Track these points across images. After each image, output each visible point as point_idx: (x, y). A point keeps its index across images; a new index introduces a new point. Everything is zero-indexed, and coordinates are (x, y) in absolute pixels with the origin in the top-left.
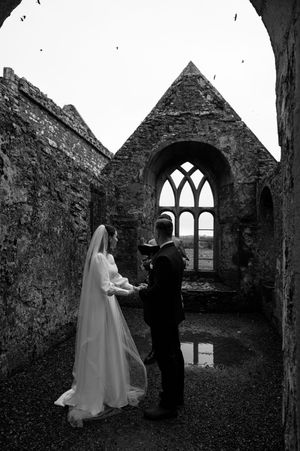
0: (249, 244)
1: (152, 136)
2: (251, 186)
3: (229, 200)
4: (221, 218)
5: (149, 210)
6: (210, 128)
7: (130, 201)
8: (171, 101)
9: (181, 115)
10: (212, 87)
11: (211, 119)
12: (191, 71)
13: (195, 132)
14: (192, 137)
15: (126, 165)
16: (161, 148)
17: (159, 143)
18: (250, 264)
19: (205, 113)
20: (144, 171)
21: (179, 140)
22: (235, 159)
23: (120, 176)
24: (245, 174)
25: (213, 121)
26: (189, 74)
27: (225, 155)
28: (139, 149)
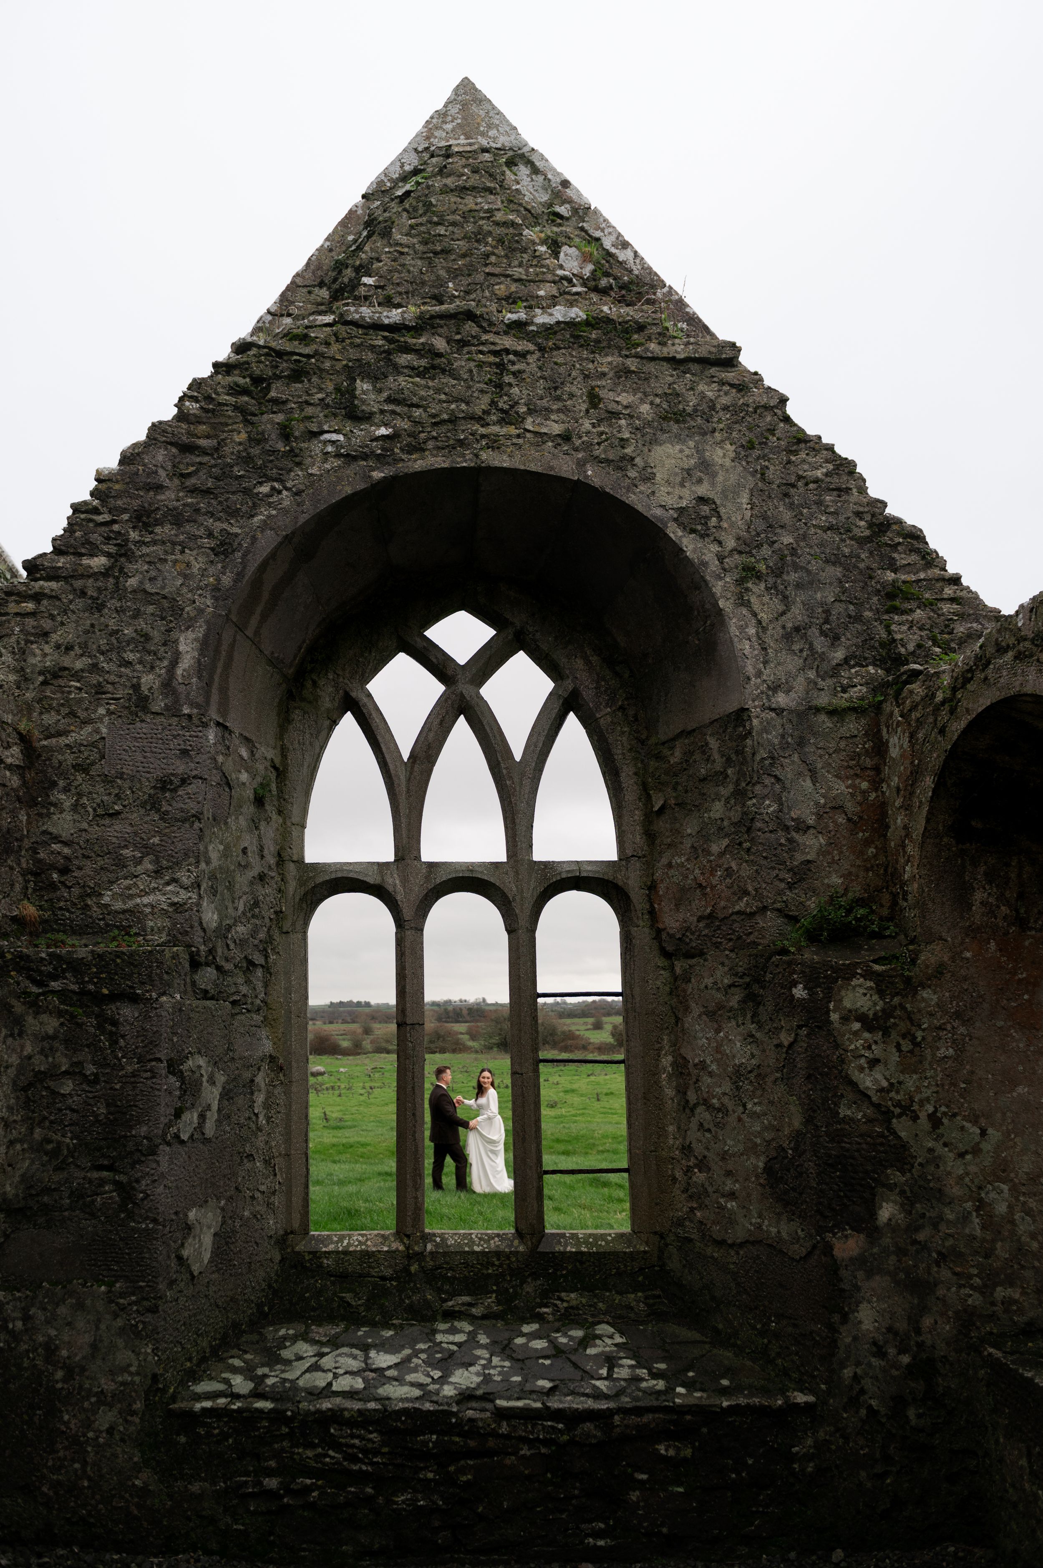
0: (869, 1081)
1: (257, 440)
2: (853, 726)
3: (717, 809)
4: (671, 921)
5: (242, 880)
6: (594, 400)
7: (116, 830)
8: (364, 269)
9: (425, 324)
10: (583, 211)
11: (597, 347)
12: (468, 127)
13: (508, 417)
14: (494, 444)
15: (98, 607)
16: (309, 510)
17: (296, 478)
18: (886, 1212)
19: (559, 313)
20: (204, 645)
21: (418, 464)
22: (749, 573)
23: (55, 674)
24: (813, 658)
25: (607, 361)
26: (460, 143)
27: (689, 545)
28: (177, 519)
